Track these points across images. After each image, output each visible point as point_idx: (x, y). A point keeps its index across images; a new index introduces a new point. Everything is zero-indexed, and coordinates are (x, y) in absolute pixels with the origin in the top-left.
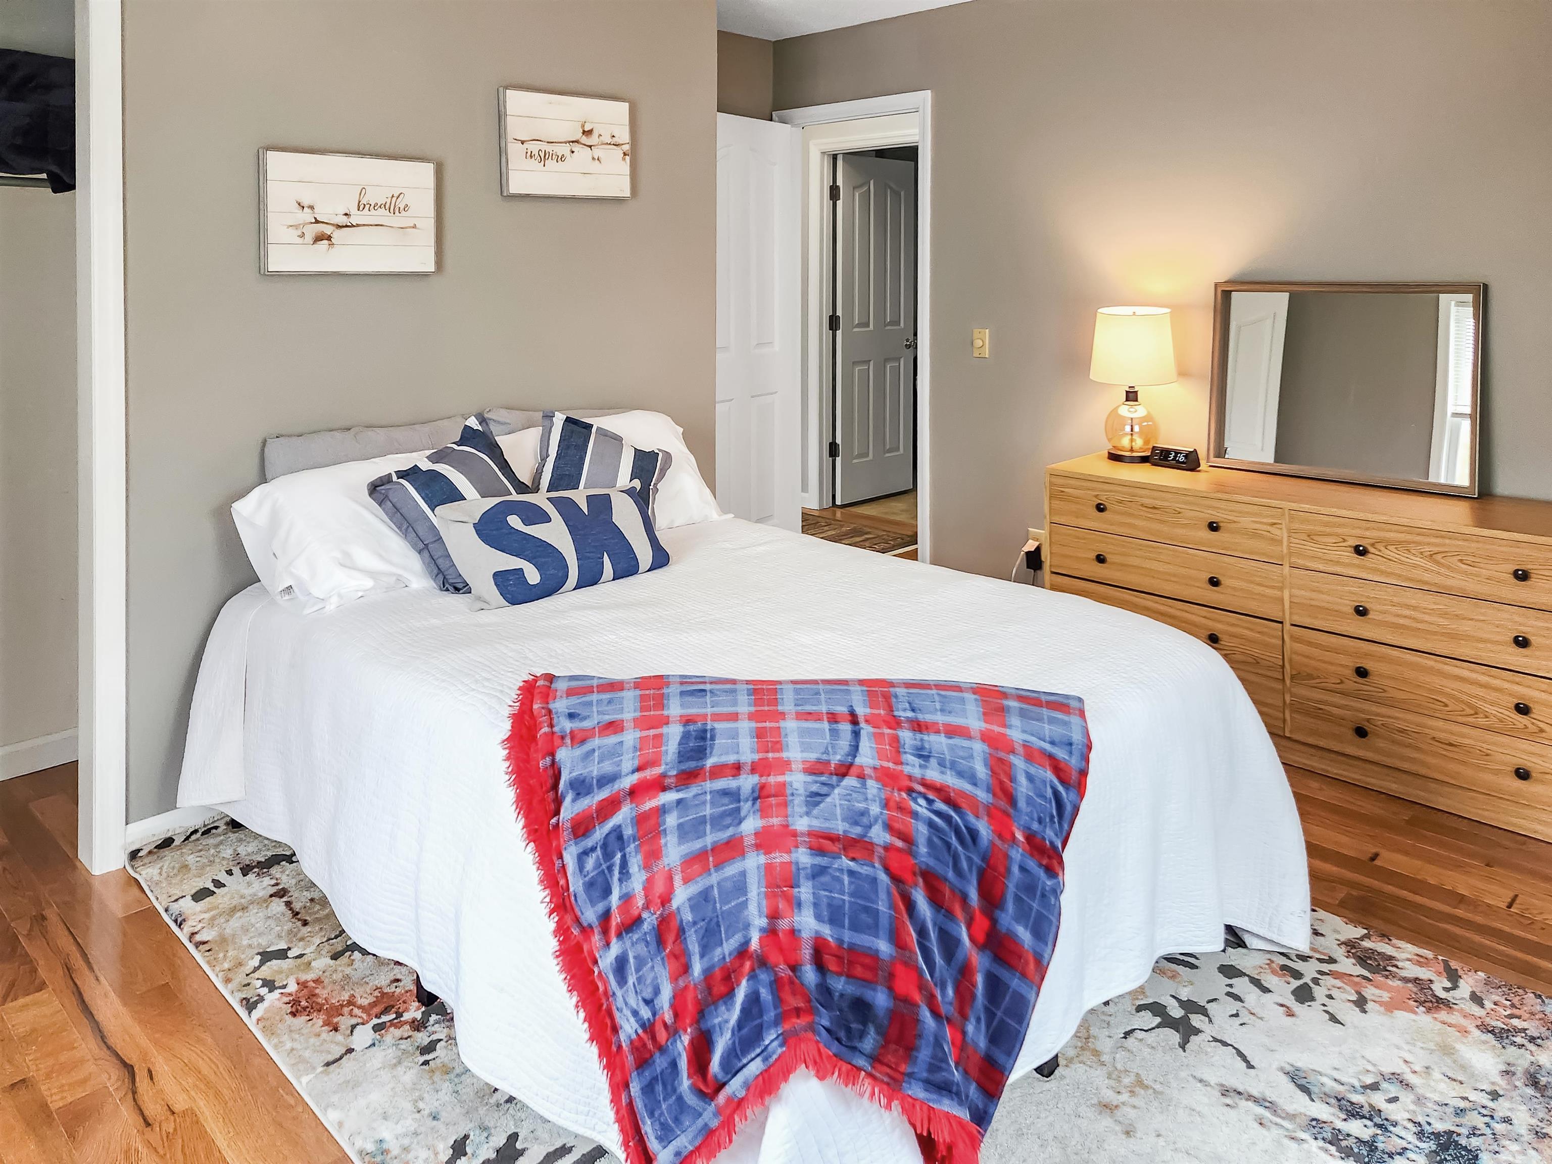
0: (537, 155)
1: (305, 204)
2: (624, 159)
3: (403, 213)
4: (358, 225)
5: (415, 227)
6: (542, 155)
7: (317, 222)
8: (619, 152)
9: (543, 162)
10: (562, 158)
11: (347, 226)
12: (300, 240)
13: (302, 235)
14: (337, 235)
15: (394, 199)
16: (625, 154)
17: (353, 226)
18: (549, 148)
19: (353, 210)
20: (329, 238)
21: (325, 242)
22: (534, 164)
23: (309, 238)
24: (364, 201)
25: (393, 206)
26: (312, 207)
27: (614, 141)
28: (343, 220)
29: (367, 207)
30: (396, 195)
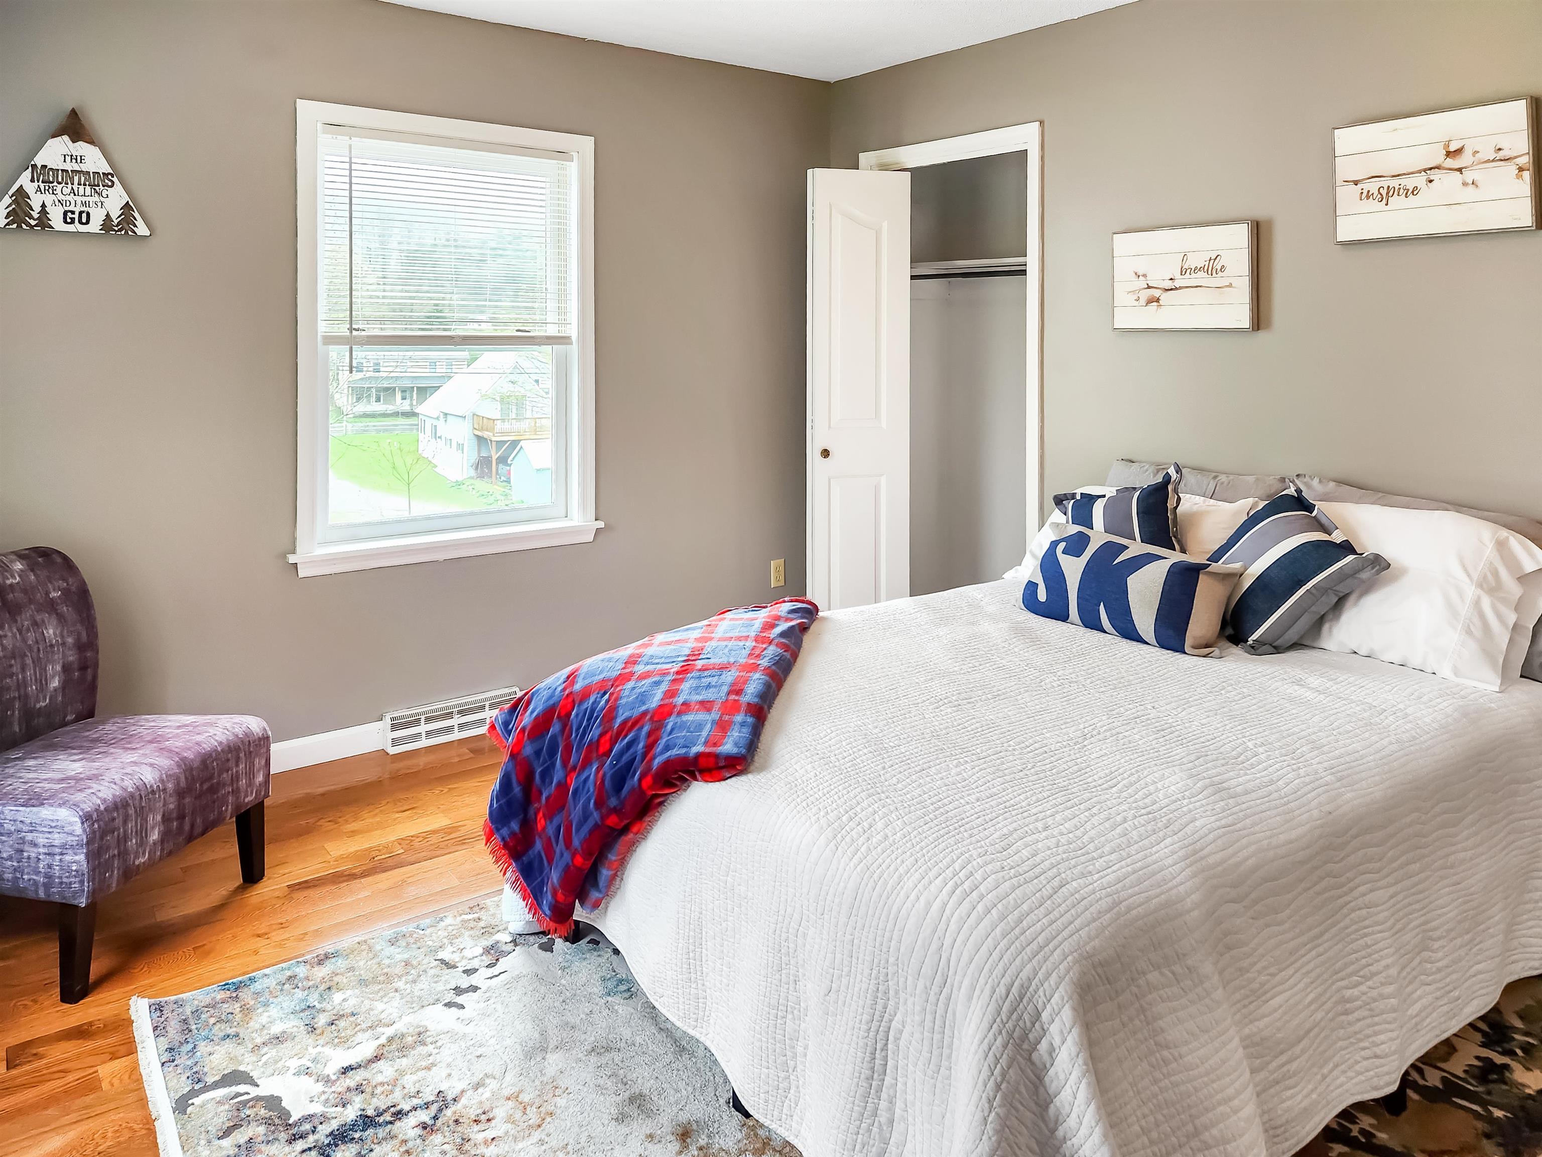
0: (1376, 193)
1: (1140, 273)
2: (1519, 177)
3: (1220, 274)
4: (1181, 288)
5: (1230, 286)
6: (1384, 192)
7: (1149, 287)
8: (1512, 169)
9: (1384, 201)
10: (1415, 191)
11: (1171, 289)
12: (1136, 303)
13: (1138, 300)
14: (1165, 297)
15: (1212, 262)
16: (1521, 169)
17: (1176, 289)
18: (1394, 183)
19: (1177, 275)
20: (1158, 300)
21: (1155, 304)
22: (1374, 205)
23: (1143, 301)
24: (1186, 266)
25: (1212, 268)
26: (1145, 276)
27: (1501, 155)
28: (1169, 284)
29: (1188, 271)
30: (1213, 257)
